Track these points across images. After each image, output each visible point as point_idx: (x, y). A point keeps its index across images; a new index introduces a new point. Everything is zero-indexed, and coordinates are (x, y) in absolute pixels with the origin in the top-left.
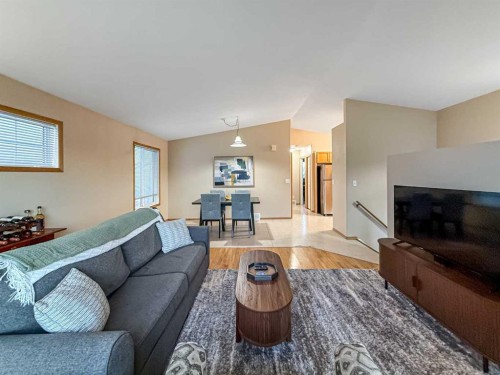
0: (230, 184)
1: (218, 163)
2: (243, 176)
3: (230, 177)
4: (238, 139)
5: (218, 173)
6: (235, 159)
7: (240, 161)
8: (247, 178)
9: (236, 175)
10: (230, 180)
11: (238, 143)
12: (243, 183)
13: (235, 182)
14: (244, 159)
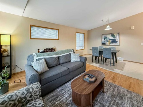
0: (108, 44)
1: (103, 37)
2: (114, 41)
3: (108, 42)
4: (108, 26)
5: (103, 40)
6: (111, 35)
7: (113, 35)
8: (116, 42)
9: (111, 41)
10: (108, 43)
11: (108, 28)
12: (114, 44)
13: (110, 43)
14: (114, 34)
